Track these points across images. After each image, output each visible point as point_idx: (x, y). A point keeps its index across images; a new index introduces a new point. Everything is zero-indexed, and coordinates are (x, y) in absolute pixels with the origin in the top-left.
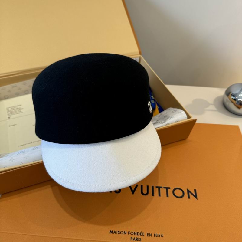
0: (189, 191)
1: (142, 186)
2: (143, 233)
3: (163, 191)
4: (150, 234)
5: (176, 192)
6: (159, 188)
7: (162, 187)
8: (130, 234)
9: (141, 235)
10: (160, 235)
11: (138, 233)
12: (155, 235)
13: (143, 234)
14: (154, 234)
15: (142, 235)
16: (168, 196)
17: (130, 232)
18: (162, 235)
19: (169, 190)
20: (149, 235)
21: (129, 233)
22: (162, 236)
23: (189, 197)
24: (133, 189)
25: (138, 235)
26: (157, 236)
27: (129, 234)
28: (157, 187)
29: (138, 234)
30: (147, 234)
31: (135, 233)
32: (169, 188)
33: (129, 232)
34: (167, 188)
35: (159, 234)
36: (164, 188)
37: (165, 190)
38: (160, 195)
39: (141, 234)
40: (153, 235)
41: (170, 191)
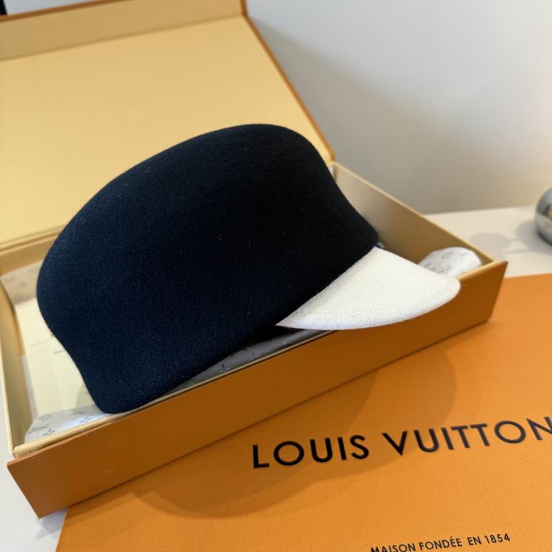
0: (533, 425)
1: (417, 433)
2: (457, 540)
3: (472, 435)
4: (475, 539)
5: (503, 430)
6: (461, 430)
7: (466, 427)
8: (424, 548)
9: (453, 546)
10: (503, 536)
11: (443, 541)
12: (490, 539)
13: (458, 542)
14: (486, 537)
15: (456, 544)
16: (486, 443)
17: (424, 544)
18: (506, 535)
19: (484, 429)
20: (473, 542)
21: (421, 546)
22: (507, 537)
23: (539, 438)
24: (398, 443)
25: (445, 547)
26: (495, 541)
27: (422, 549)
28: (453, 429)
29: (446, 544)
30: (469, 541)
31: (436, 543)
32: (485, 425)
33: (420, 544)
34: (480, 427)
35: (498, 535)
36: (473, 427)
37: (476, 431)
38: (467, 445)
39: (452, 543)
40: (483, 540)
41: (489, 432)
